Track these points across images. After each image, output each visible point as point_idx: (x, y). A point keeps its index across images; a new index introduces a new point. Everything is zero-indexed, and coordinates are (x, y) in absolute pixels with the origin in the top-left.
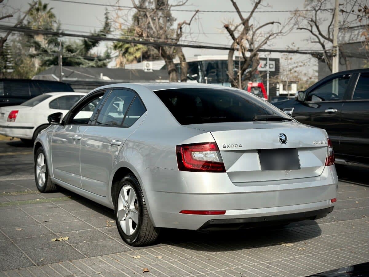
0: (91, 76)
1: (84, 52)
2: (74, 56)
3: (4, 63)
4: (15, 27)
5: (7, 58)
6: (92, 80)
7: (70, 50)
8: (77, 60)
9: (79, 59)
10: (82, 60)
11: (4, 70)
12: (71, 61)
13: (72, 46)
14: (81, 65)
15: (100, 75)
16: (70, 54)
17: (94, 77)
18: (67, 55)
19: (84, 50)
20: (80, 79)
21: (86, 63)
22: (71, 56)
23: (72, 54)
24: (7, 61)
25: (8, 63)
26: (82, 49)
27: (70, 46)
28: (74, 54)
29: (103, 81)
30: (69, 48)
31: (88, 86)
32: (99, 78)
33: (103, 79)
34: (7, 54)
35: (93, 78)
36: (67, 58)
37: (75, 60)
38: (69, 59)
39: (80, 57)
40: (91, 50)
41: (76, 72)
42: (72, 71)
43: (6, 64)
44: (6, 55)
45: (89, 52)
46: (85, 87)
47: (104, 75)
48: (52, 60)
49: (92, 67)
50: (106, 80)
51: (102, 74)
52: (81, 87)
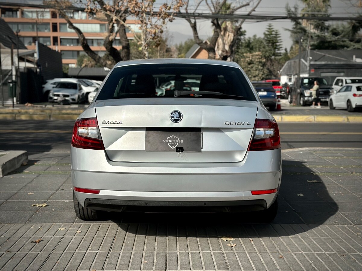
0: (342, 59)
1: (351, 35)
2: (338, 39)
3: (273, 50)
4: (249, 15)
5: (276, 45)
6: (342, 63)
7: (335, 33)
8: (342, 43)
9: (345, 41)
10: (348, 42)
11: (273, 57)
12: (335, 44)
13: (337, 29)
14: (345, 48)
15: (352, 57)
16: (334, 37)
17: (346, 59)
18: (331, 39)
19: (351, 32)
20: (329, 63)
21: (351, 45)
22: (335, 39)
23: (336, 38)
24: (275, 48)
25: (276, 50)
26: (349, 31)
27: (335, 29)
28: (338, 37)
29: (356, 63)
30: (335, 31)
31: (337, 70)
32: (351, 61)
33: (355, 61)
34: (277, 41)
35: (343, 61)
36: (331, 42)
37: (340, 43)
38: (333, 42)
39: (346, 40)
40: (359, 32)
41: (327, 55)
42: (323, 54)
43: (275, 51)
44: (276, 43)
45: (357, 34)
46: (334, 70)
47: (356, 57)
48: (317, 44)
49: (358, 49)
50: (358, 62)
51: (354, 57)
52: (330, 70)
